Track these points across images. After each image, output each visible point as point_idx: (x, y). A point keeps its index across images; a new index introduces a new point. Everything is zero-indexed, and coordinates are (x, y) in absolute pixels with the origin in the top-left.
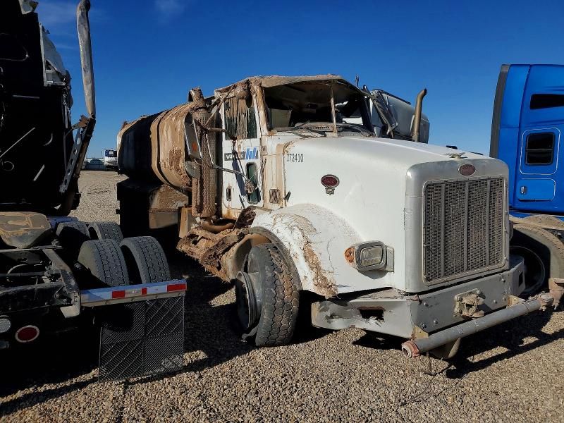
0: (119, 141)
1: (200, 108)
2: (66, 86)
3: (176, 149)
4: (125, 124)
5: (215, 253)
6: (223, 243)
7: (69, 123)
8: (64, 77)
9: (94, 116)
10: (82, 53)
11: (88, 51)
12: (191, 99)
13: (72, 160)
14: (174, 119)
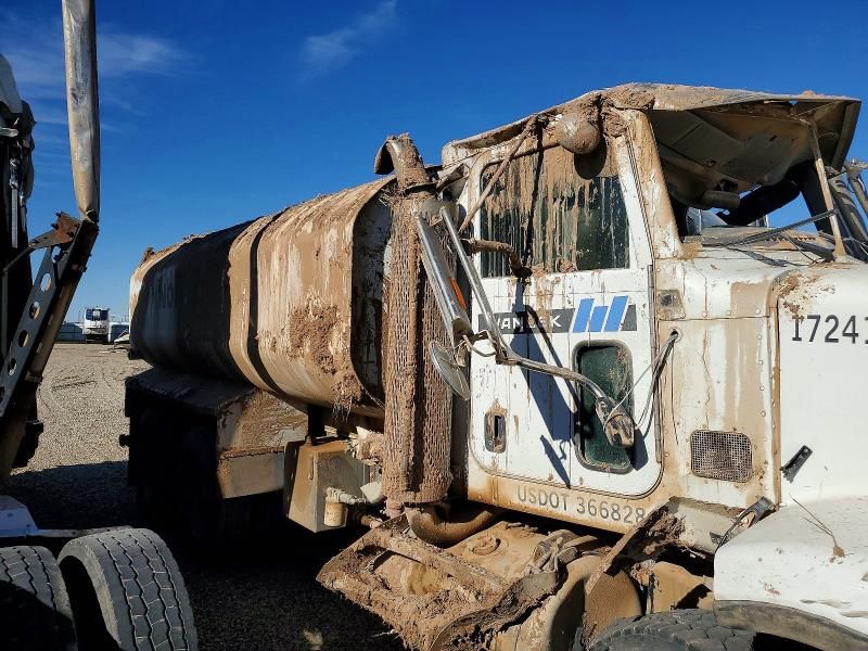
0: (135, 287)
1: (417, 189)
2: (19, 138)
3: (319, 303)
4: (150, 253)
5: (477, 628)
6: (515, 602)
7: (23, 235)
8: (15, 116)
9: (94, 215)
10: (69, 51)
11: (87, 47)
12: (386, 165)
13: (24, 334)
14: (308, 227)
